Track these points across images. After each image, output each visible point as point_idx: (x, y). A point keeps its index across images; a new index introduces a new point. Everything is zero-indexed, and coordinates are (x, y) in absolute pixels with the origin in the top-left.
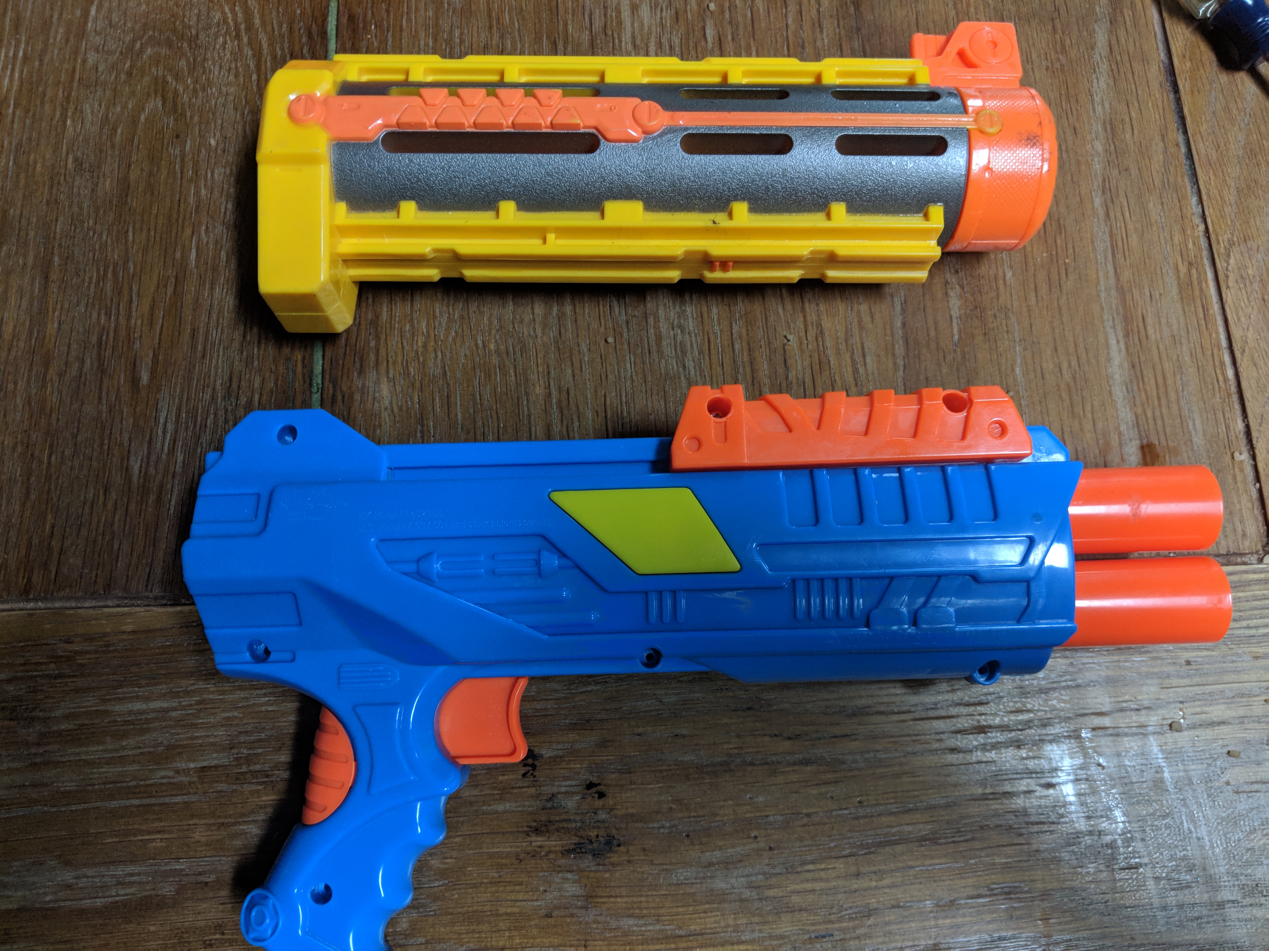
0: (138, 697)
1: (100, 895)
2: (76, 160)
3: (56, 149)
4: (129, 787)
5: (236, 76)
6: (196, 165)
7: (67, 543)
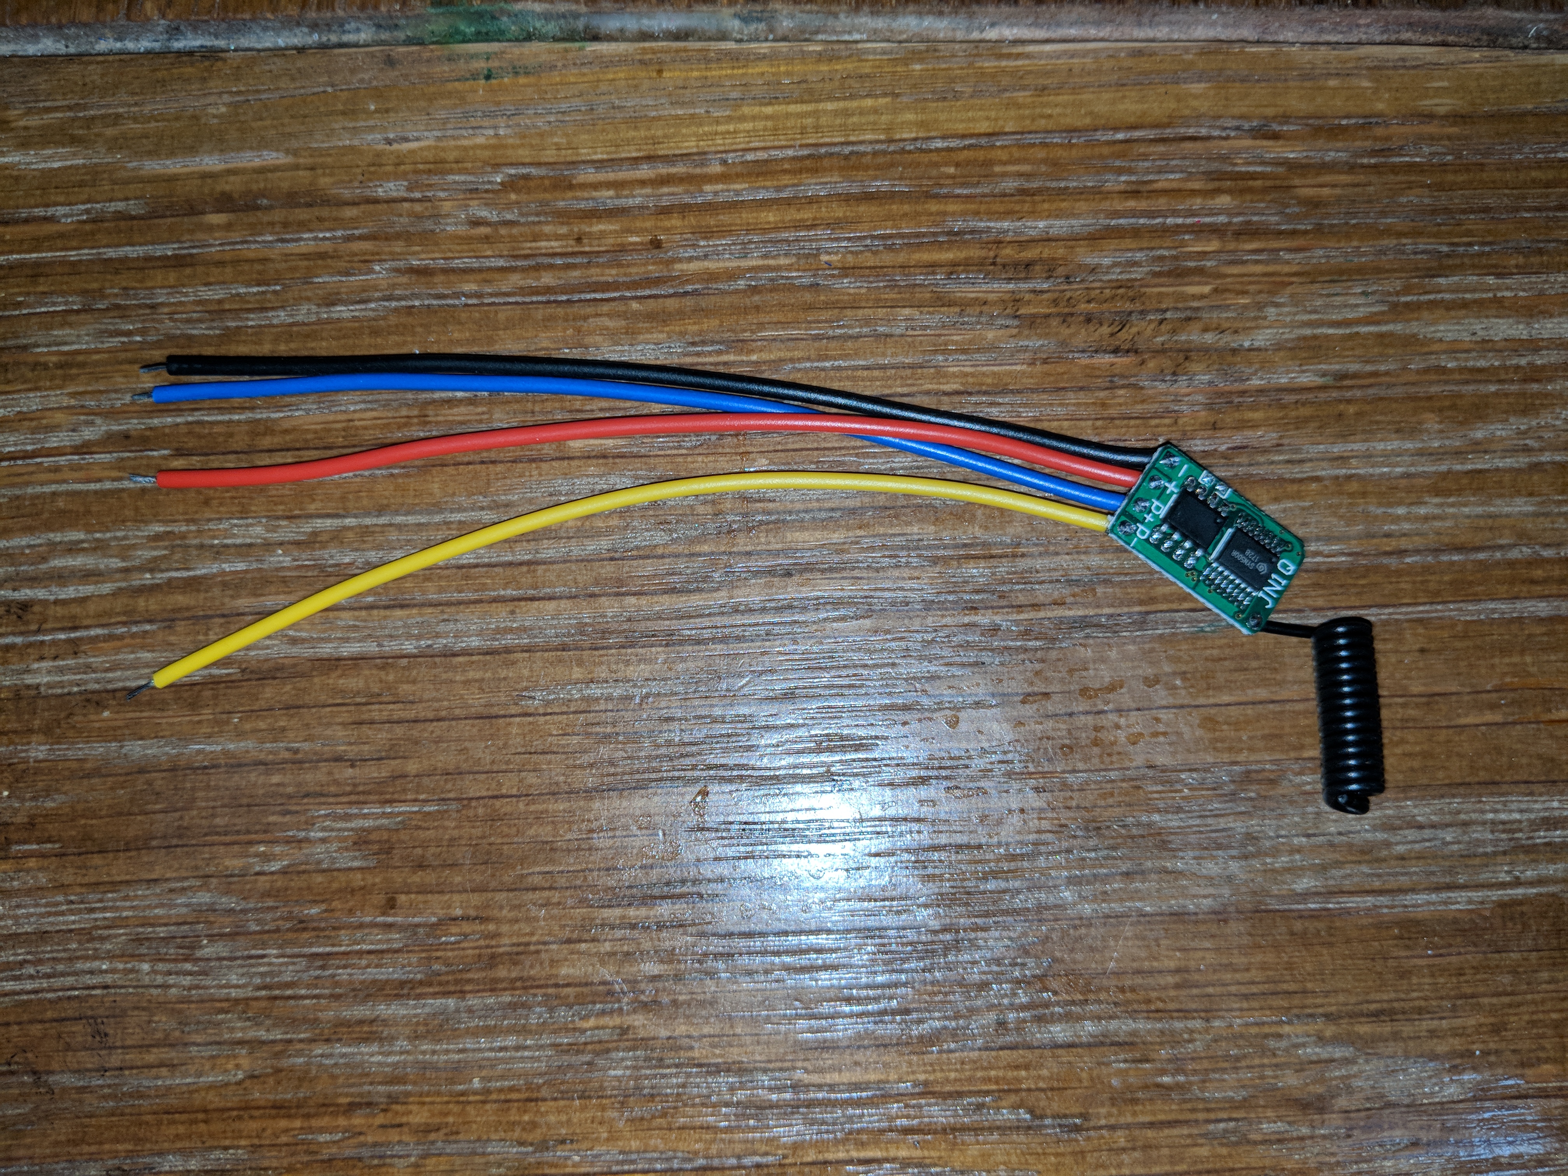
0: (1498, 302)
1: (1461, 879)
4: (1511, 564)
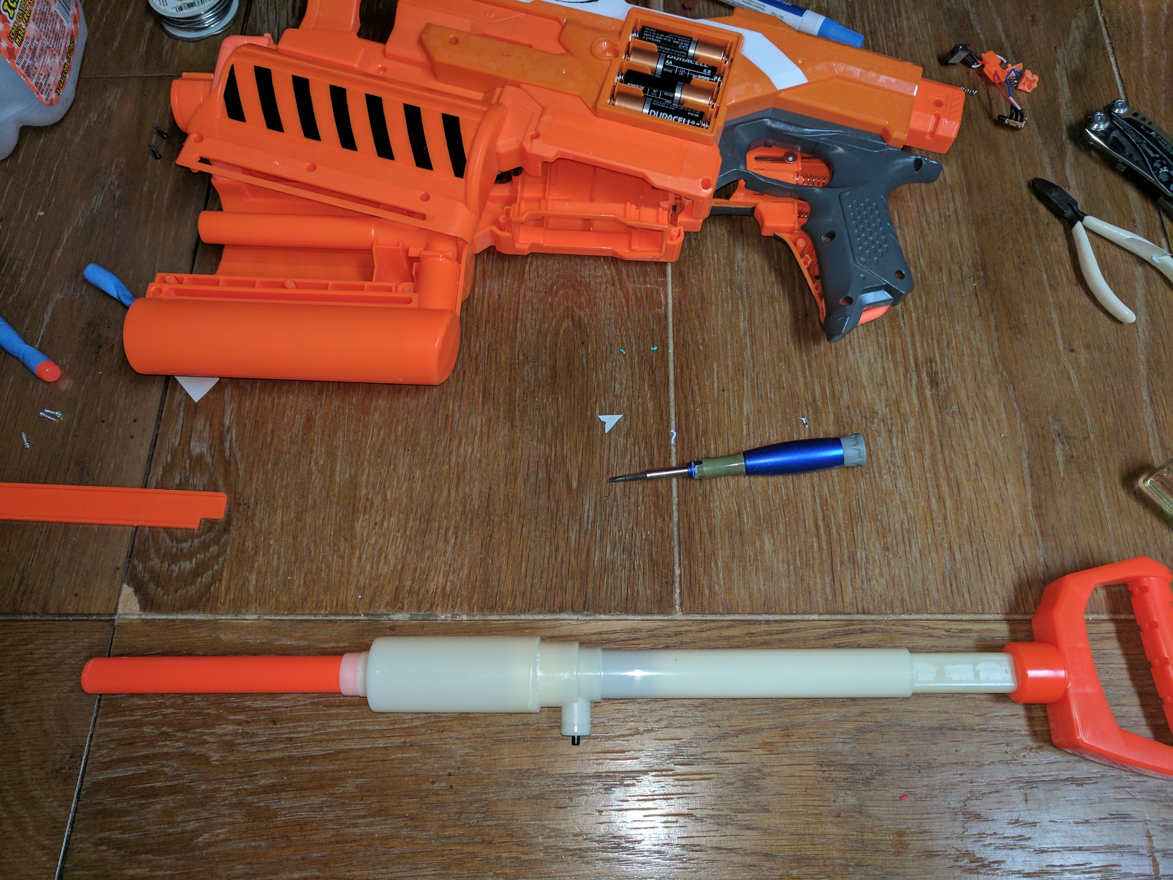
2: (524, 355)
3: (512, 348)
5: (615, 308)
6: (595, 359)
7: (535, 581)
